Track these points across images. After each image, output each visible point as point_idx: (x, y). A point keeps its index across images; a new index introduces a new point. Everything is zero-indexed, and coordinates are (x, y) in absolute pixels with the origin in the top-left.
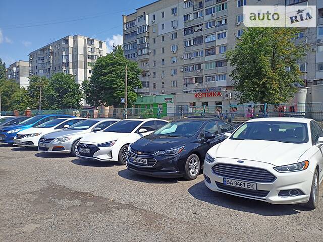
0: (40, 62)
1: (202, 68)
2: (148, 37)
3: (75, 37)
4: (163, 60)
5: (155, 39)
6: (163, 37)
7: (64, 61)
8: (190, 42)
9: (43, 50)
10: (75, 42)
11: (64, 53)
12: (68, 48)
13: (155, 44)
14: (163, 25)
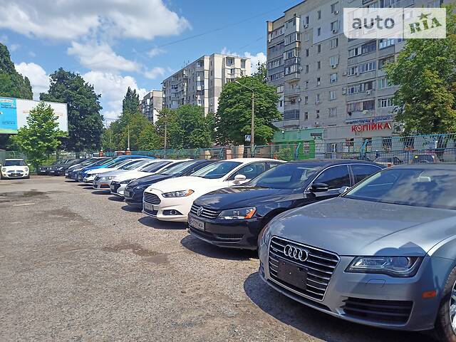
0: (174, 91)
1: (373, 88)
2: (299, 49)
3: (212, 57)
4: (319, 79)
5: (308, 51)
6: (319, 46)
7: (199, 88)
8: (357, 50)
9: (176, 76)
10: (212, 63)
11: (199, 79)
12: (203, 72)
13: (308, 58)
14: (319, 29)
